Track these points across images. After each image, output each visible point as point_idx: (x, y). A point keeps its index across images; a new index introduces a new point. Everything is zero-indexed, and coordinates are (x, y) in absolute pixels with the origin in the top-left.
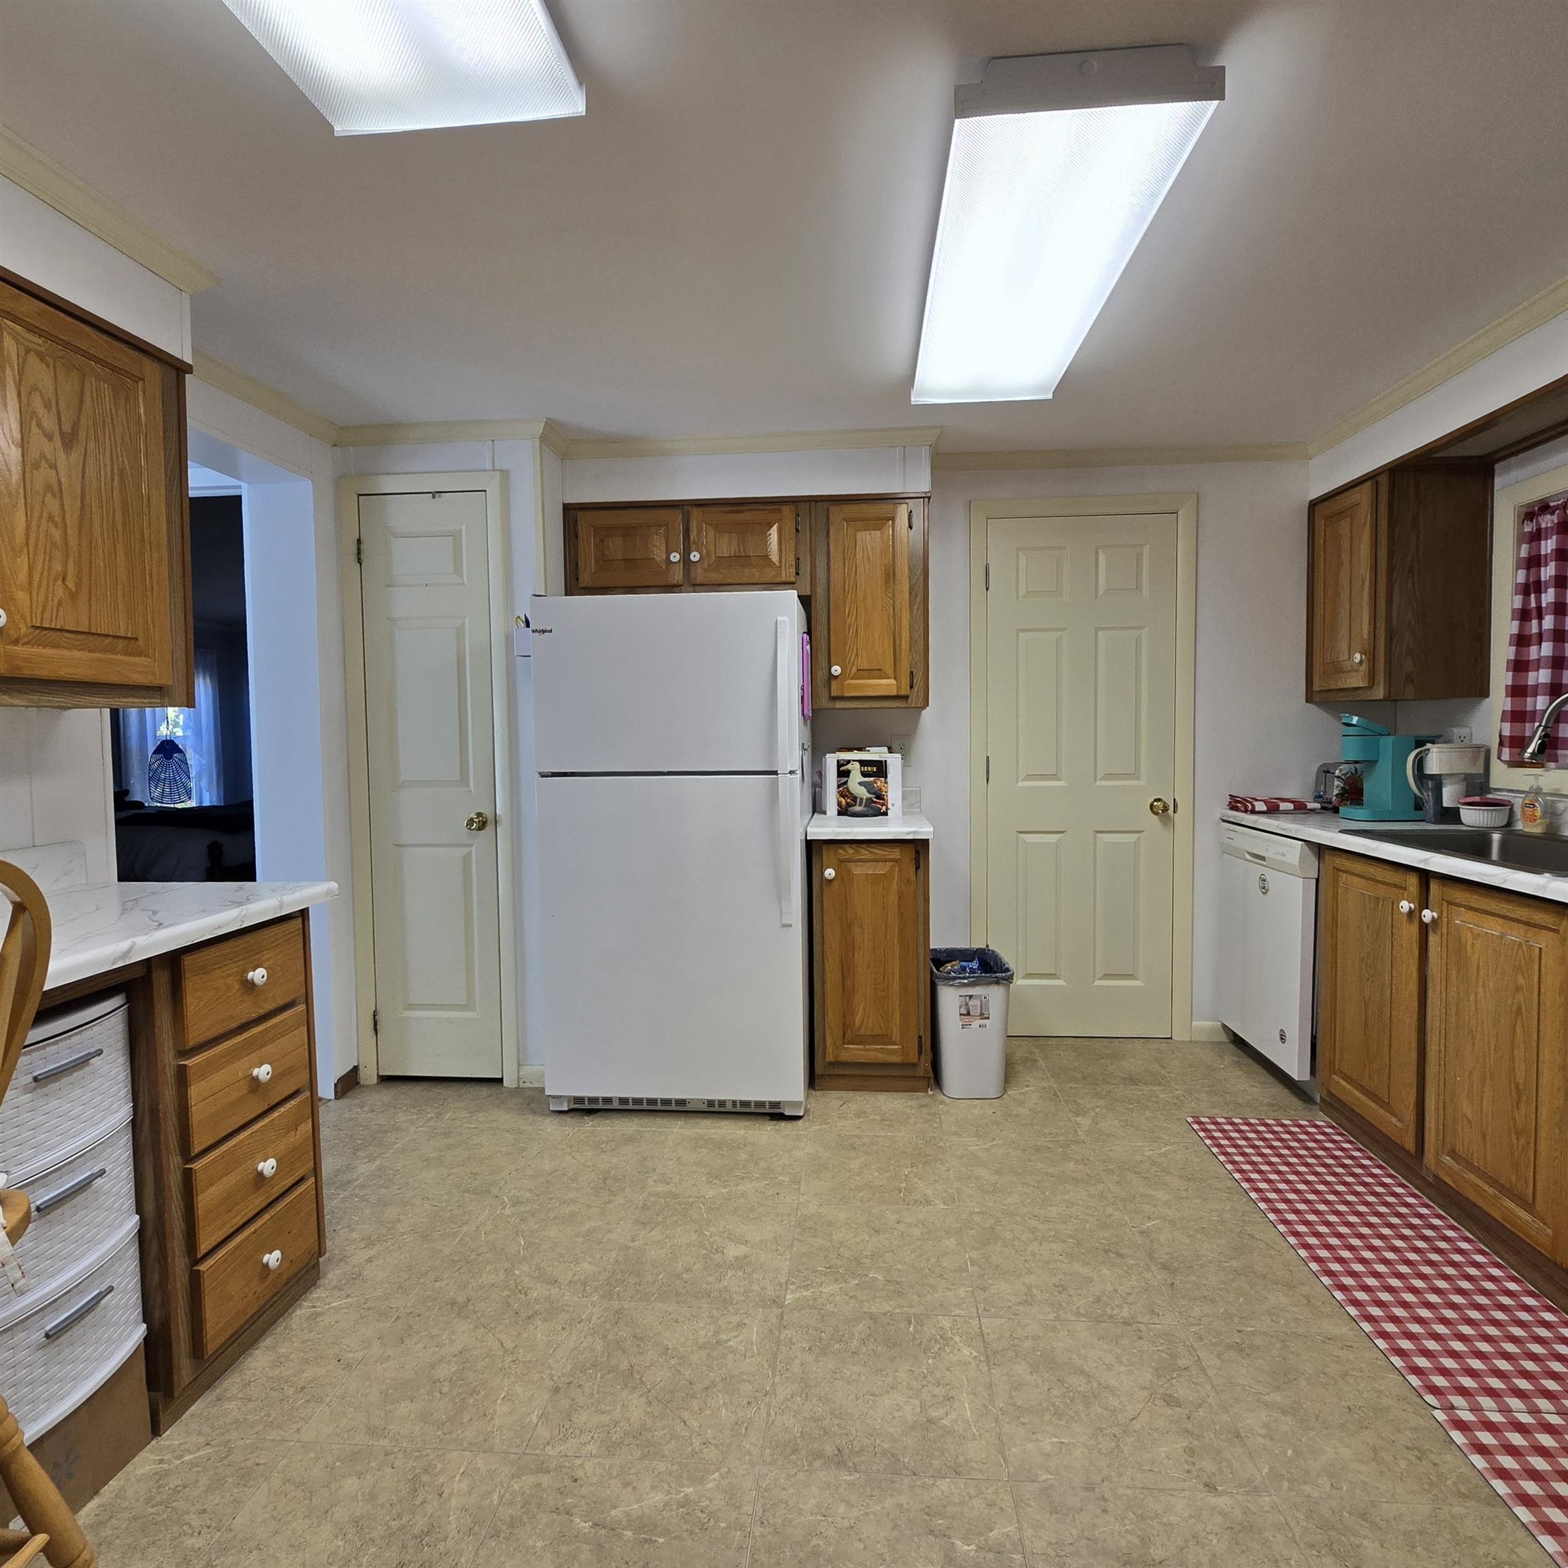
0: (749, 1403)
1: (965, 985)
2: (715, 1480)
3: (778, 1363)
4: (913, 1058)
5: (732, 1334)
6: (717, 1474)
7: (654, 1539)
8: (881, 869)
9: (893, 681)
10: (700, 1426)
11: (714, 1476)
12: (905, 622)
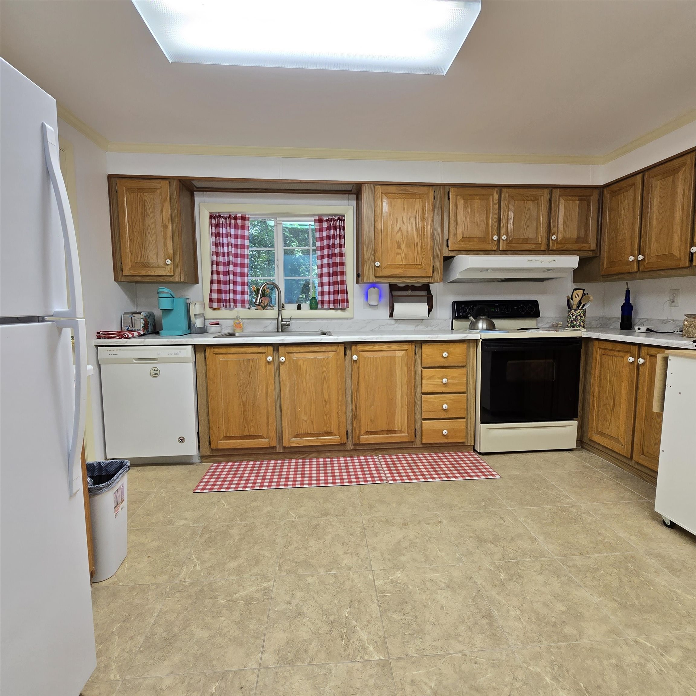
0: (475, 663)
2: (534, 668)
3: (438, 653)
5: (425, 687)
6: (530, 668)
7: (584, 688)
10: (506, 686)
11: (532, 669)
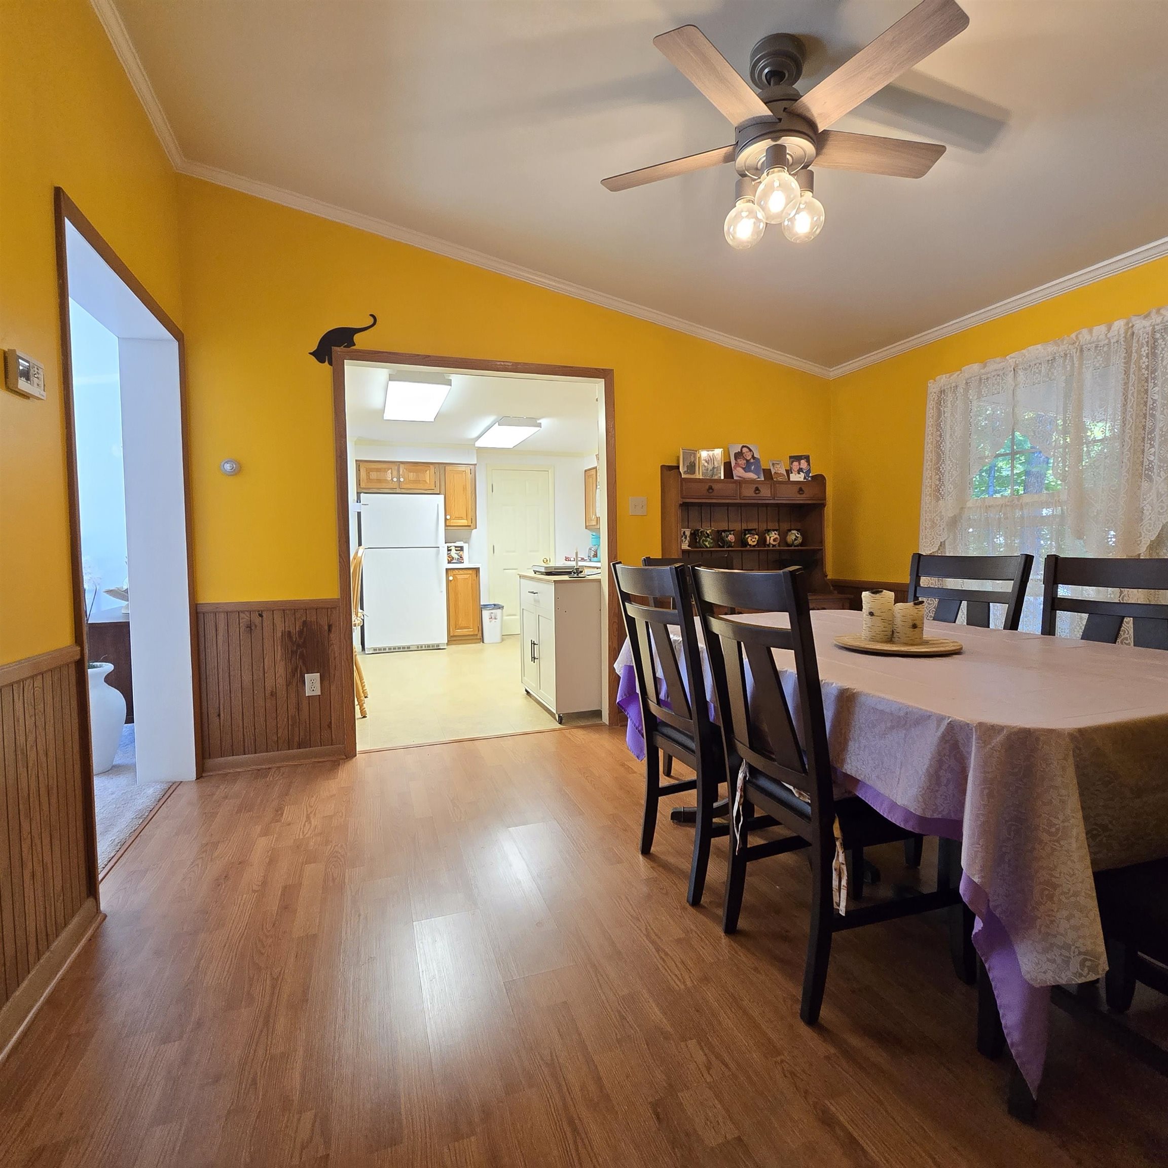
1: (490, 610)
4: (476, 633)
8: (466, 576)
9: (466, 521)
12: (470, 503)
